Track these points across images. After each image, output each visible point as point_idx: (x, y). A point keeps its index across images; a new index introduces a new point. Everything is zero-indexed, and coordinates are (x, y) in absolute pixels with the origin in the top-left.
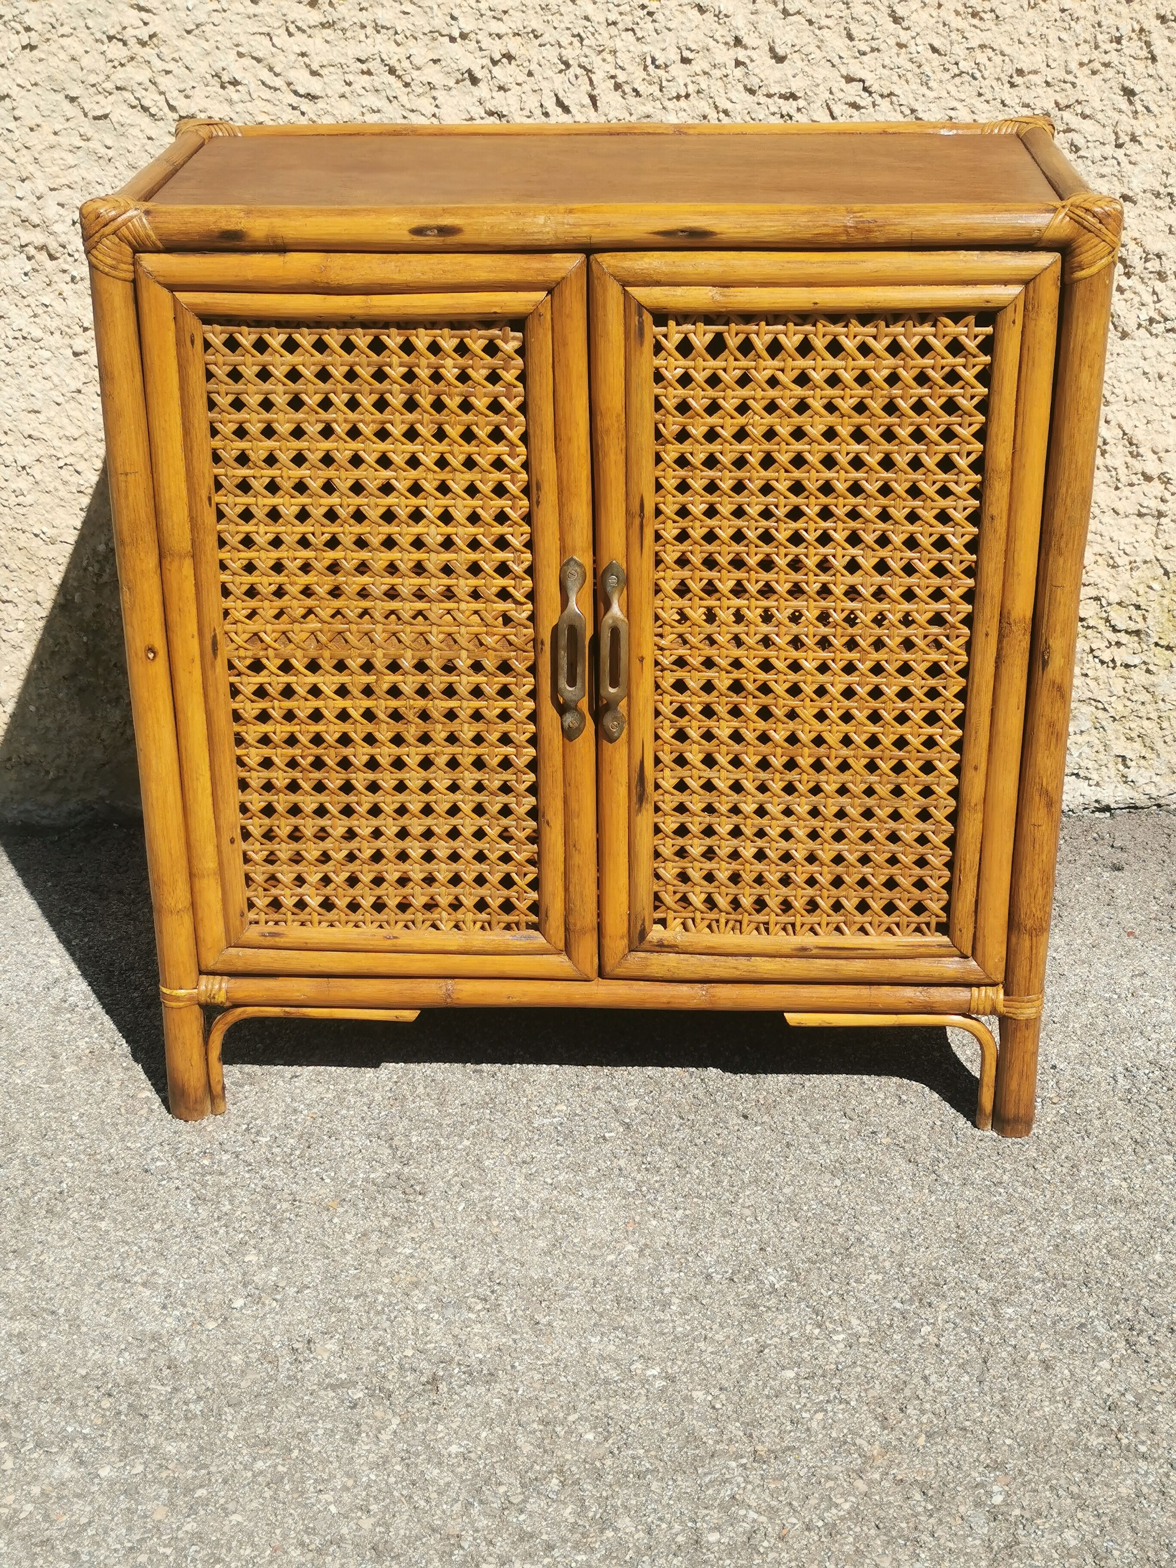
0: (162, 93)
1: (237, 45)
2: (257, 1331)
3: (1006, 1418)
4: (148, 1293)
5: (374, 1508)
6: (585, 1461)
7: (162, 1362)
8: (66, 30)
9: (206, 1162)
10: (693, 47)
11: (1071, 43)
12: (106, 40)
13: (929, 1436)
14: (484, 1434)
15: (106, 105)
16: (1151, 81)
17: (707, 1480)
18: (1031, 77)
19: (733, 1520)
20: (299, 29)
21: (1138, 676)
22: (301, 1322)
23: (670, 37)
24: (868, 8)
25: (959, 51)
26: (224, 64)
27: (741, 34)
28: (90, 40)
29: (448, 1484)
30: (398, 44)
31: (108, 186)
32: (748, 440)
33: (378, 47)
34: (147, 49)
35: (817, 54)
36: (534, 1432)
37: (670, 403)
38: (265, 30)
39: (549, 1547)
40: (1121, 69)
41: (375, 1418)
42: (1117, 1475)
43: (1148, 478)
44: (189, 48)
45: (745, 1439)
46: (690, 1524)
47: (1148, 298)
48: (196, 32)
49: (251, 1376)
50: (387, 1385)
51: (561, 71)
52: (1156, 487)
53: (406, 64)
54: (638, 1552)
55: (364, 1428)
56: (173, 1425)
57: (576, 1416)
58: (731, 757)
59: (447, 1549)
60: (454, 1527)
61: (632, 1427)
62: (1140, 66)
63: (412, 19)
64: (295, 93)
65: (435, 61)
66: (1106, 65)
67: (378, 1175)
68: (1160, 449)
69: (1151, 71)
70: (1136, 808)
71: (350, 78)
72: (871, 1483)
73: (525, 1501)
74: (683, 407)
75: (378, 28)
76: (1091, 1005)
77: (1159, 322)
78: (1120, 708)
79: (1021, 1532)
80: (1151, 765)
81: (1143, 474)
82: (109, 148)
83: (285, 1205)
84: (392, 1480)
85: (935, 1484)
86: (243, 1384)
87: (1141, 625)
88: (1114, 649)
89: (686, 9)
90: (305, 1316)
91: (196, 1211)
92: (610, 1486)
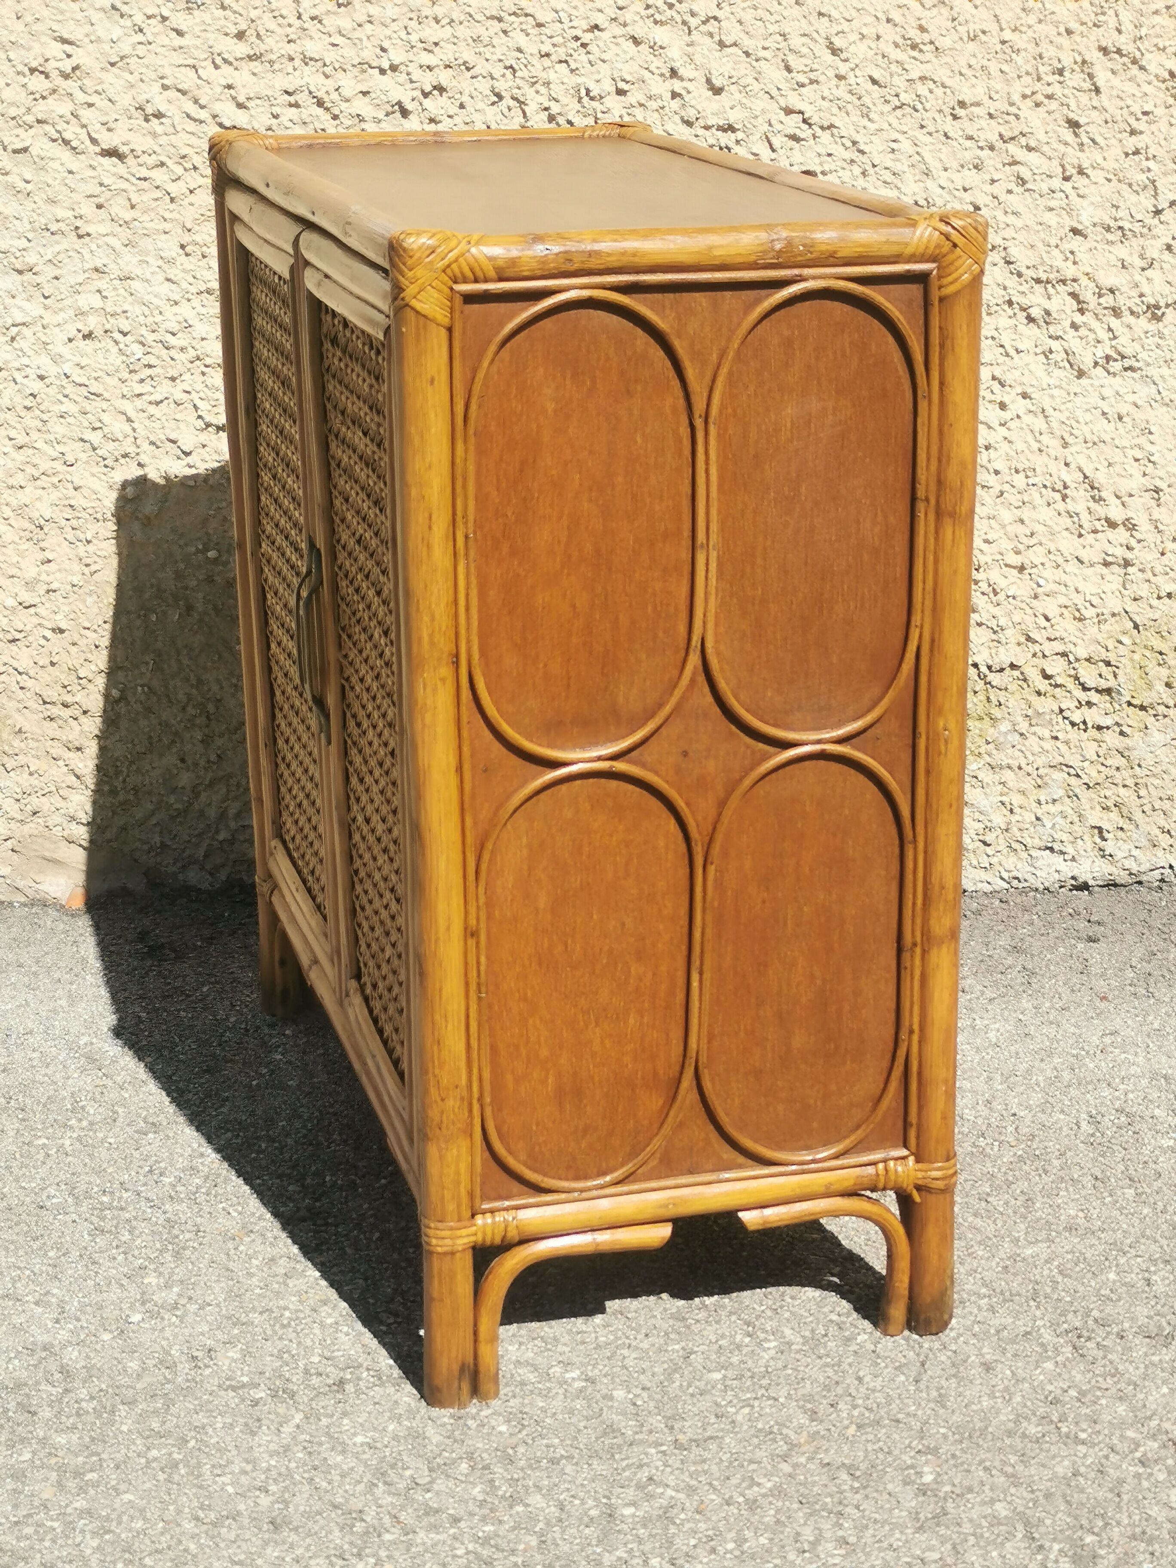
0: (84, 126)
1: (162, 78)
2: (155, 1341)
3: (942, 1411)
4: (40, 1310)
5: (273, 1488)
6: (497, 1449)
7: (53, 1367)
9: (105, 1199)
10: (628, 78)
11: (1012, 75)
12: (28, 73)
13: (859, 1427)
14: (391, 1427)
15: (25, 138)
16: (1095, 113)
17: (624, 1464)
18: (973, 109)
19: (650, 1497)
20: (225, 61)
21: (1111, 738)
22: (202, 1334)
23: (604, 69)
24: (805, 40)
25: (899, 82)
26: (147, 96)
27: (676, 65)
28: (11, 72)
29: (352, 1469)
30: (327, 77)
31: (25, 220)
33: (307, 79)
34: (69, 82)
35: (756, 86)
36: (444, 1425)
38: (191, 62)
39: (456, 1520)
40: (1065, 100)
41: (277, 1414)
42: (1054, 1457)
43: (1112, 525)
44: (113, 81)
45: (666, 1430)
46: (604, 1501)
47: (1104, 335)
48: (120, 64)
49: (147, 1379)
50: (291, 1386)
51: (493, 104)
52: (1121, 535)
53: (335, 96)
54: (548, 1523)
55: (264, 1422)
56: (64, 1419)
59: (349, 1522)
60: (356, 1504)
61: (548, 1420)
62: (1084, 98)
63: (341, 51)
64: (221, 125)
65: (365, 93)
66: (1050, 97)
68: (1123, 493)
69: (1096, 103)
70: (1115, 885)
71: (276, 110)
72: (795, 1466)
73: (432, 1482)
75: (306, 60)
76: (1057, 1060)
77: (1116, 360)
78: (1094, 774)
79: (950, 1505)
80: (1129, 837)
81: (1107, 520)
82: (28, 182)
83: (188, 1236)
84: (293, 1465)
85: (863, 1467)
86: (139, 1386)
87: (1112, 683)
88: (1085, 709)
89: (620, 40)
90: (206, 1328)
91: (94, 1240)
92: (522, 1469)
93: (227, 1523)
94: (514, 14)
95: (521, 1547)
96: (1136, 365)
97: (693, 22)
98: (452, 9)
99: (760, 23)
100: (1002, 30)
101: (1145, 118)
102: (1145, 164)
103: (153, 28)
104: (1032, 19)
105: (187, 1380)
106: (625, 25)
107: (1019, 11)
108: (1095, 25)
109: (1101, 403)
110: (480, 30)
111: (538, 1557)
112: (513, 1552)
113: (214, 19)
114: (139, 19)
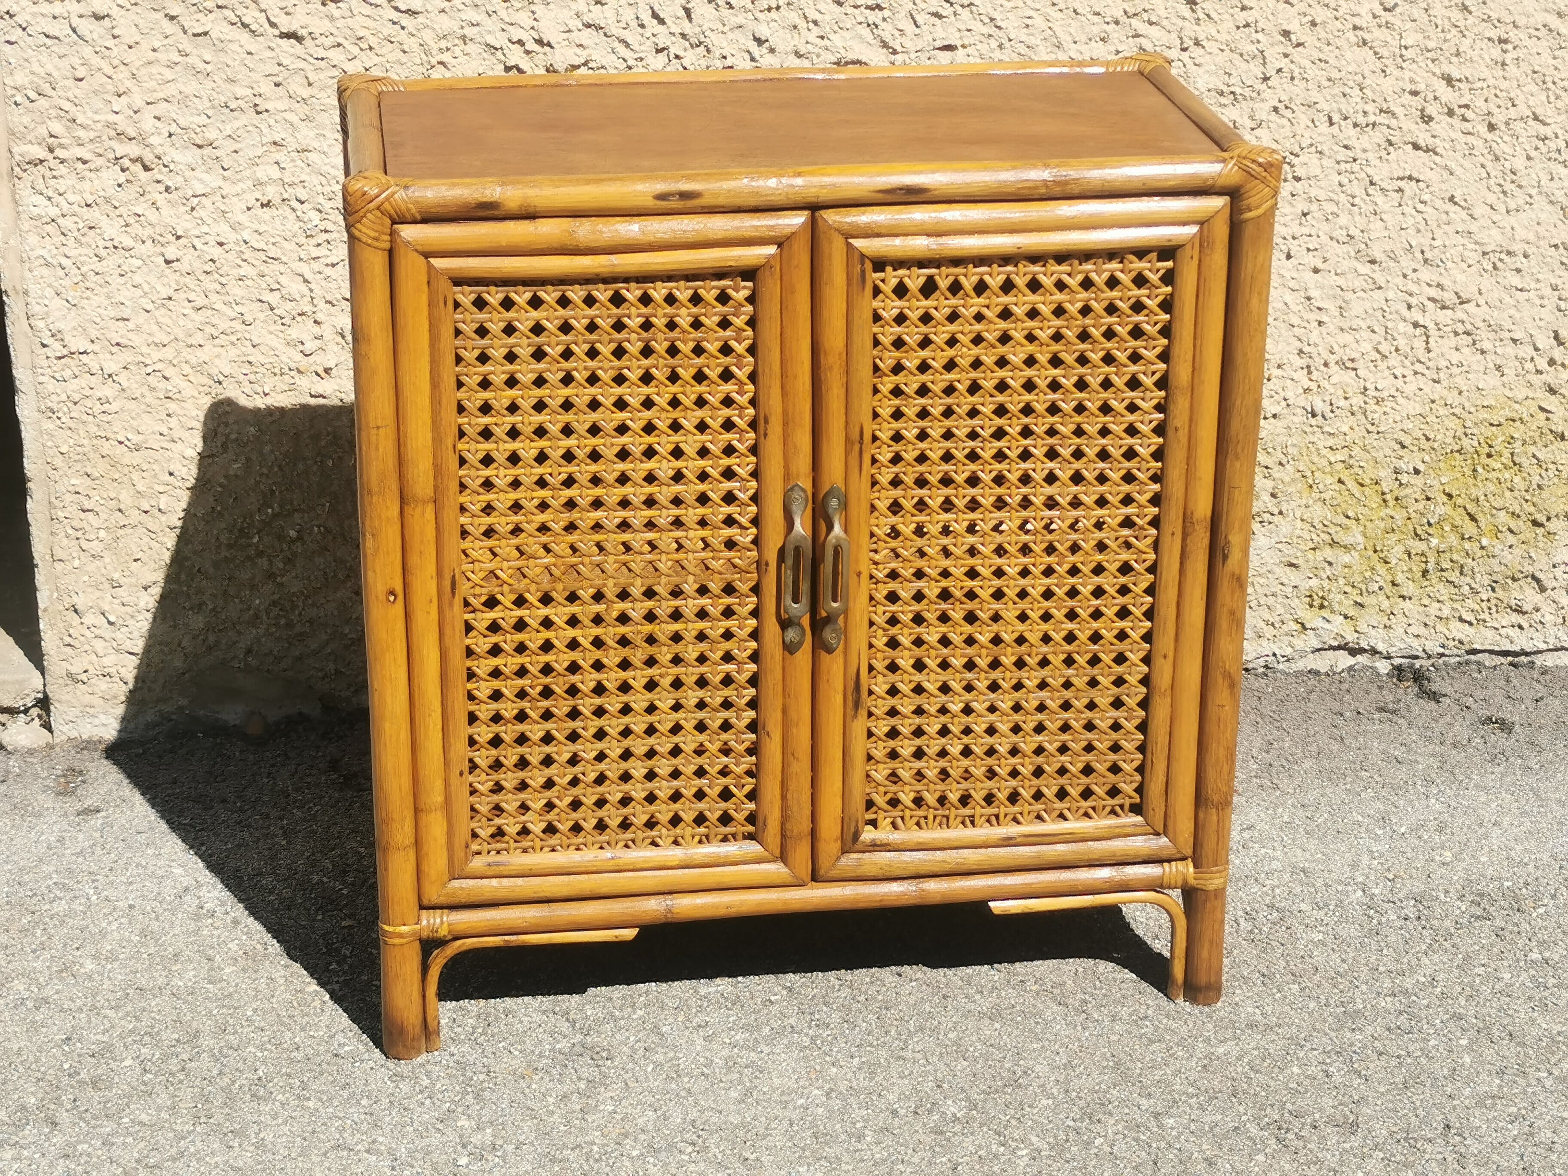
32: (957, 369)
37: (886, 340)
58: (939, 660)
74: (899, 343)
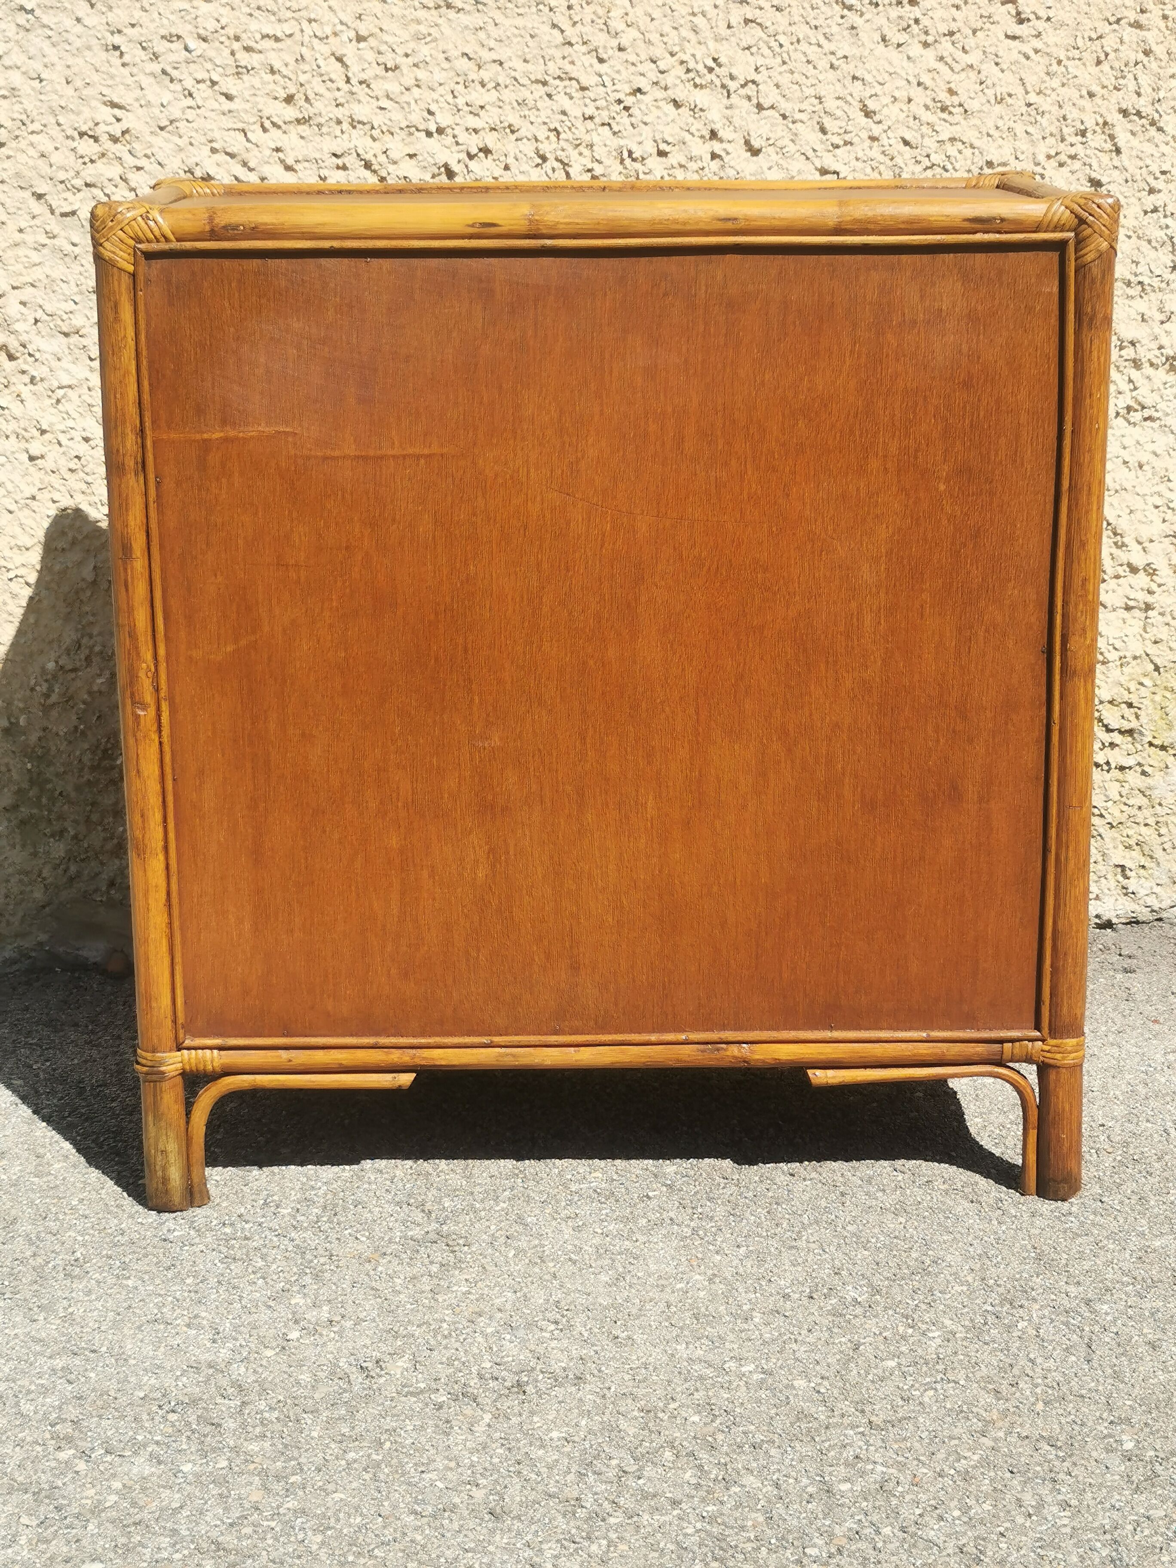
0: (132, 189)
1: (211, 141)
3: (1121, 1386)
4: (194, 1332)
5: (482, 1481)
6: (695, 1438)
7: (223, 1382)
8: (36, 126)
10: (670, 140)
11: (1037, 136)
12: (77, 136)
13: (1046, 1403)
14: (583, 1423)
15: (73, 201)
16: (1117, 172)
17: (827, 1444)
19: (863, 1474)
20: (274, 124)
21: (1133, 778)
22: (366, 1347)
23: (646, 131)
24: (840, 103)
25: (930, 143)
26: (197, 160)
27: (716, 127)
28: (60, 137)
29: (557, 1461)
30: (374, 139)
31: (73, 284)
33: (354, 142)
34: (118, 145)
35: (791, 148)
36: (635, 1418)
38: (240, 125)
40: (1088, 161)
41: (465, 1416)
43: (1134, 570)
44: (162, 145)
45: (857, 1413)
46: (818, 1478)
47: (1125, 387)
48: (170, 128)
49: (323, 1390)
50: (469, 1390)
51: (537, 165)
52: (1142, 579)
53: (382, 158)
54: (769, 1502)
55: (454, 1423)
56: (250, 1429)
57: (677, 1404)
59: (569, 1509)
60: (571, 1492)
61: (738, 1410)
62: (1105, 158)
63: (388, 115)
65: (411, 156)
66: (1073, 157)
67: (416, 1232)
68: (1144, 539)
69: (1116, 162)
70: (1137, 922)
71: (323, 173)
72: (996, 1440)
73: (640, 1470)
75: (354, 123)
76: (1128, 1077)
77: (1136, 411)
78: (1117, 813)
79: (1157, 1467)
80: (1151, 875)
81: (1129, 565)
82: (74, 245)
83: (322, 1260)
84: (496, 1460)
85: (1062, 1438)
86: (317, 1396)
87: (1134, 724)
88: (1107, 750)
89: (661, 104)
90: (368, 1342)
91: (228, 1267)
92: (727, 1454)
93: (446, 1514)
94: (559, 77)
95: (750, 1523)
96: (1156, 415)
97: (733, 85)
98: (498, 73)
99: (796, 87)
100: (1027, 93)
101: (1163, 177)
102: (1164, 221)
103: (203, 92)
104: (1055, 83)
105: (364, 1389)
106: (666, 89)
107: (1043, 75)
108: (1115, 88)
109: (1122, 453)
110: (524, 93)
111: (769, 1531)
112: (743, 1528)
113: (263, 83)
114: (189, 83)
